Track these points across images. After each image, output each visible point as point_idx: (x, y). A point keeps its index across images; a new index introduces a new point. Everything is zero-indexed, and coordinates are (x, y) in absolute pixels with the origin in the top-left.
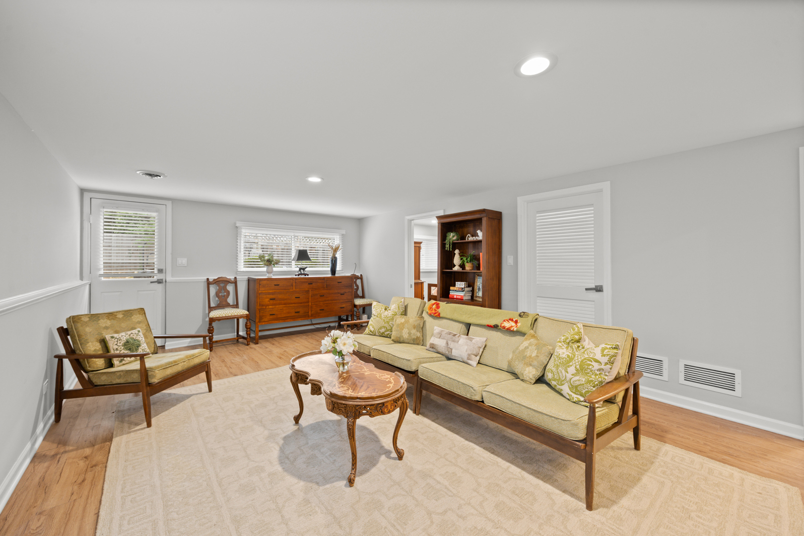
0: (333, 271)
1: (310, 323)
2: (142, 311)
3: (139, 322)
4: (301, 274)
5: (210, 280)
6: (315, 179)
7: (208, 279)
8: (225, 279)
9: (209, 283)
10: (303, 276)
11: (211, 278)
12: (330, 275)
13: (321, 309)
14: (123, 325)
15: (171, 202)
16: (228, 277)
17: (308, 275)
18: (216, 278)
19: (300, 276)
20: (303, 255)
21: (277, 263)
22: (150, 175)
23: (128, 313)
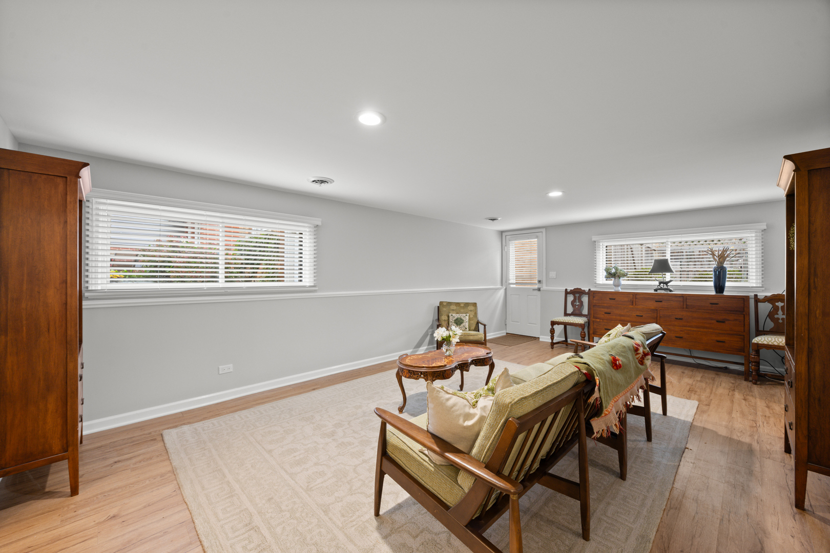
0: (720, 287)
1: (688, 354)
2: (475, 305)
3: (471, 311)
4: (661, 289)
5: (568, 291)
6: (555, 194)
7: (566, 290)
8: (580, 291)
9: (567, 293)
10: (663, 292)
11: (569, 289)
12: (713, 293)
13: (678, 335)
14: (462, 310)
15: (545, 229)
16: (583, 289)
17: (671, 291)
18: (572, 289)
19: (659, 292)
20: (662, 266)
21: (625, 275)
22: (491, 220)
23: (467, 305)
